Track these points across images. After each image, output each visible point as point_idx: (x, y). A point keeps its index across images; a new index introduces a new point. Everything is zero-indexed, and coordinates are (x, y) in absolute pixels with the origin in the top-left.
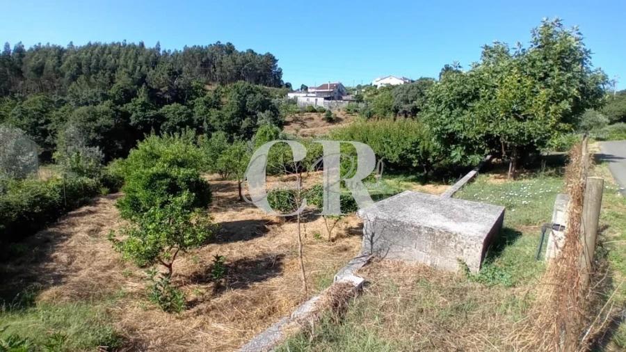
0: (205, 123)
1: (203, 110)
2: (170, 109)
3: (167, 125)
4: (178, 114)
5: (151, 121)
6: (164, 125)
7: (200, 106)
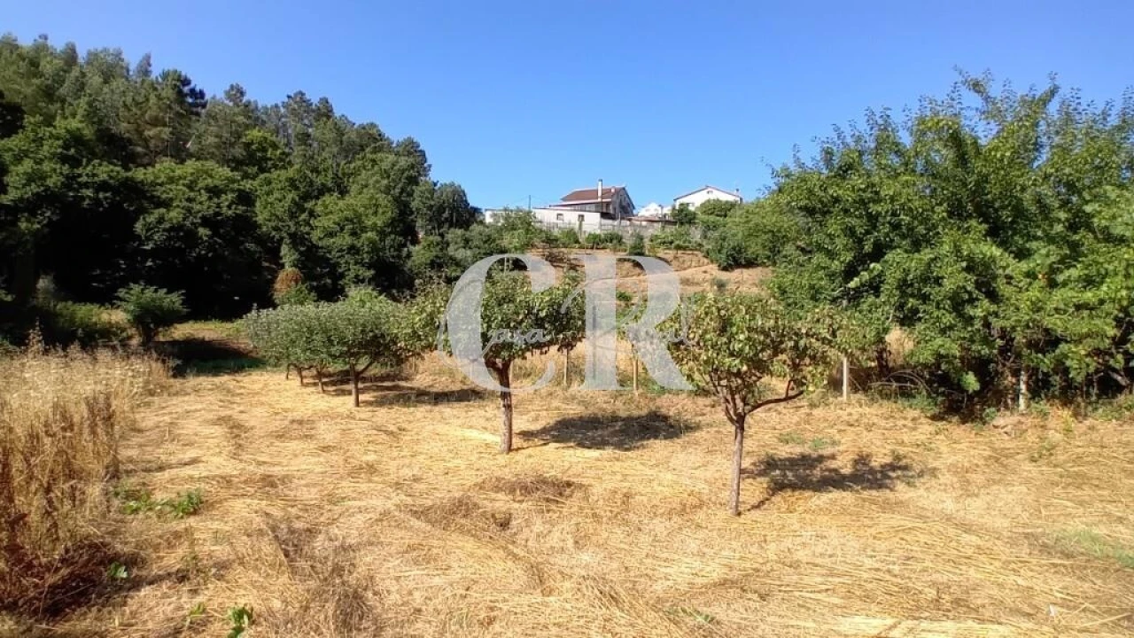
0: (284, 250)
1: (287, 203)
2: (178, 172)
3: (161, 220)
4: (208, 189)
5: (97, 202)
6: (151, 219)
7: (277, 195)
